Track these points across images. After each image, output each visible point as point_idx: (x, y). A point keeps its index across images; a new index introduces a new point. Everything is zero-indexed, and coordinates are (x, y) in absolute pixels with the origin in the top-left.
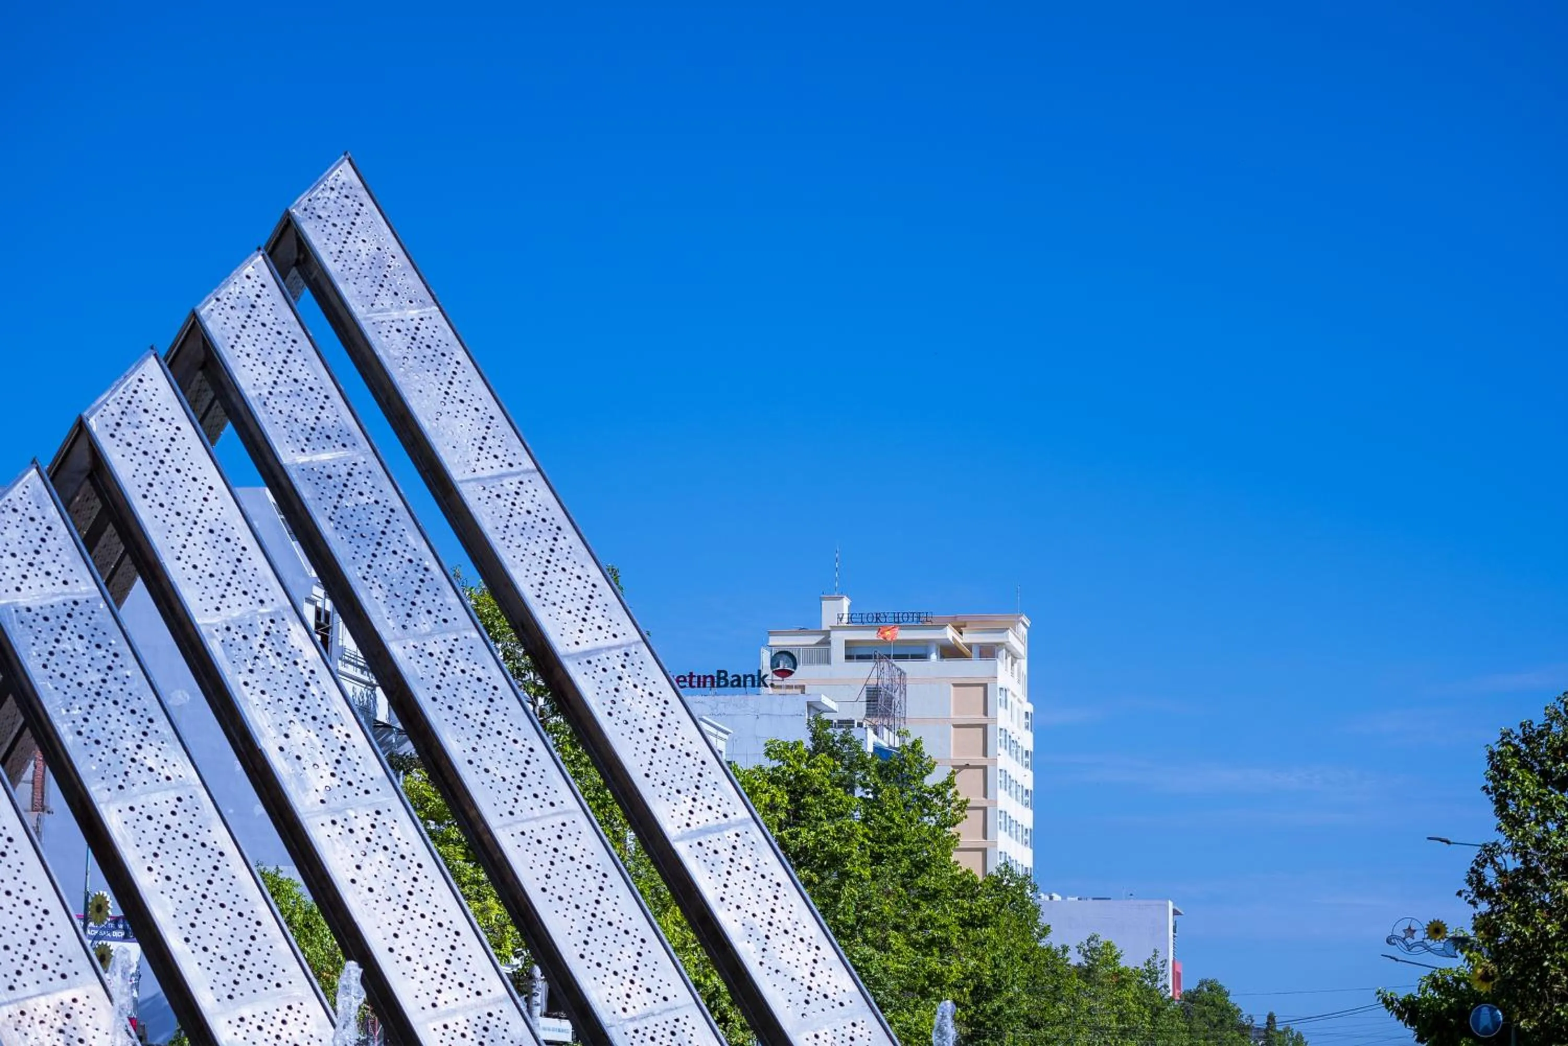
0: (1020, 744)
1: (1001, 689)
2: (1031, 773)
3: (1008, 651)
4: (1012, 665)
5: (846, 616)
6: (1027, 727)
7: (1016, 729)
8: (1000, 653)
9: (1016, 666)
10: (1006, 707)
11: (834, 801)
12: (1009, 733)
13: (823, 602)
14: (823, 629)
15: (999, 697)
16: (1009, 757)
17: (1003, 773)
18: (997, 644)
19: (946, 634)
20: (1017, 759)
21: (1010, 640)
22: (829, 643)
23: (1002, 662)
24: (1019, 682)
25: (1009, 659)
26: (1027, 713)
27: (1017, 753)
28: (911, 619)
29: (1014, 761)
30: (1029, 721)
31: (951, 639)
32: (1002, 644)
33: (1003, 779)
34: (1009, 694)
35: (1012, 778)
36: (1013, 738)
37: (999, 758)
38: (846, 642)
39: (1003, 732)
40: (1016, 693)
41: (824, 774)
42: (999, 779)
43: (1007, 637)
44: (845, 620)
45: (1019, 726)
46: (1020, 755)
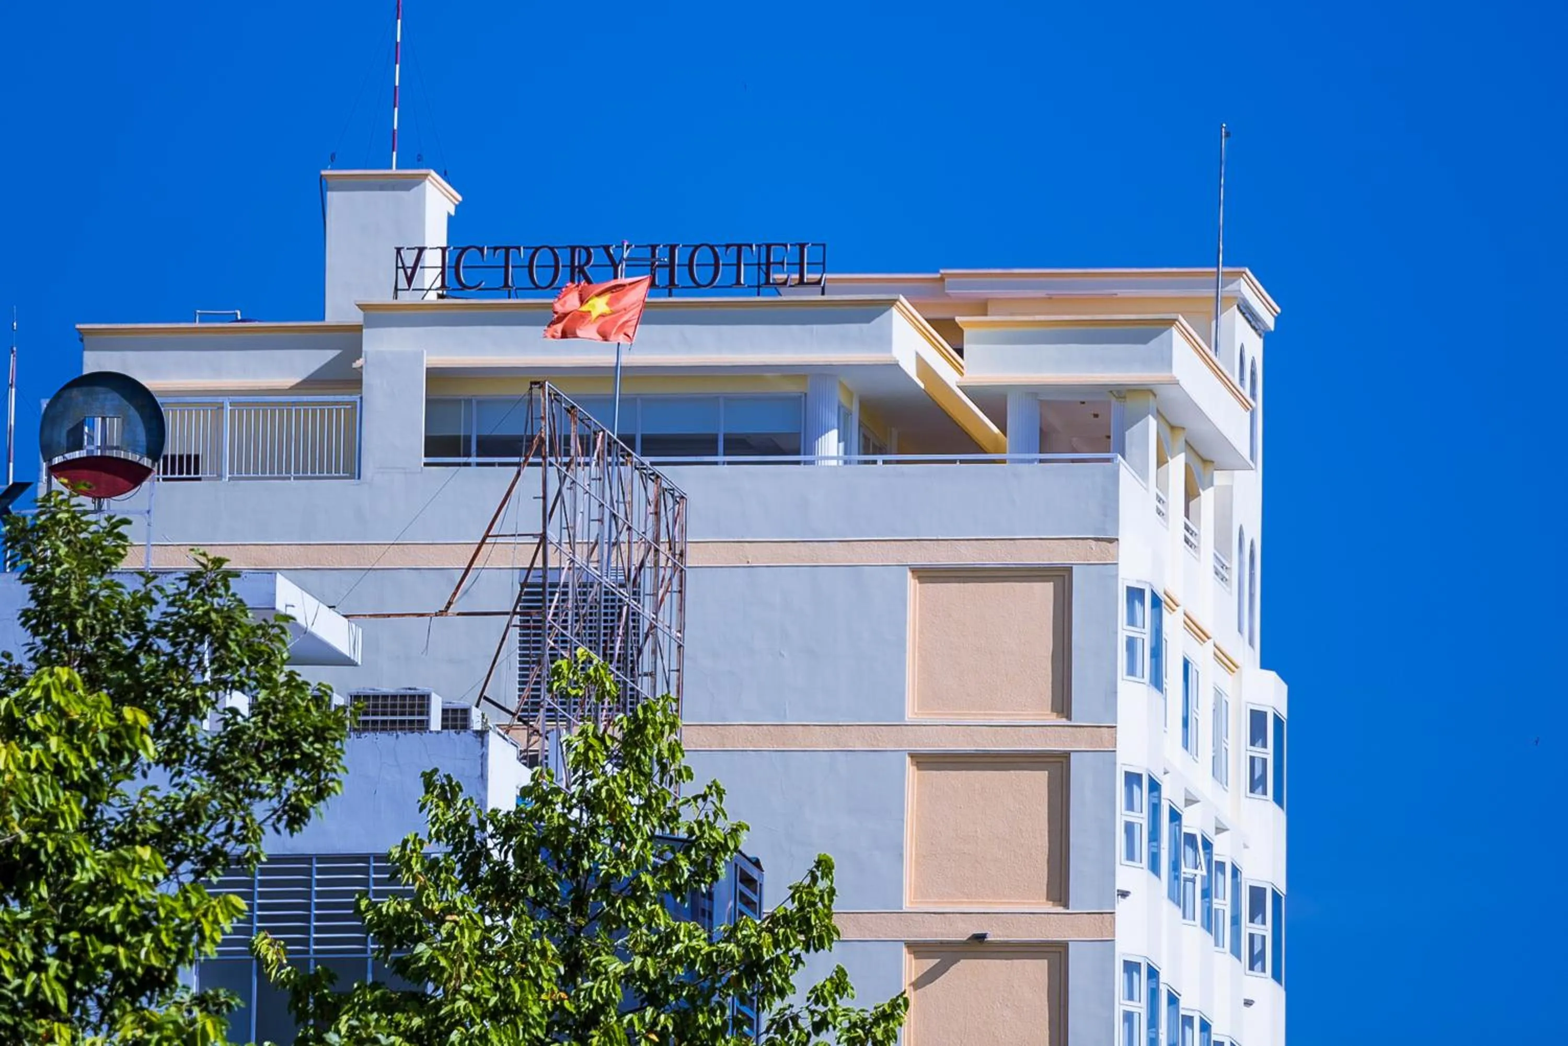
0: (1223, 850)
1: (1135, 594)
2: (1279, 994)
3: (1171, 427)
4: (1191, 494)
5: (433, 258)
6: (1256, 784)
7: (1203, 783)
8: (1132, 434)
9: (1207, 497)
10: (1157, 681)
11: (112, 912)
12: (1170, 794)
13: (333, 197)
14: (331, 318)
15: (1124, 632)
16: (1170, 910)
17: (1142, 982)
18: (1121, 392)
19: (885, 341)
20: (1209, 921)
21: (1178, 372)
22: (355, 382)
23: (1143, 474)
24: (1221, 573)
25: (1177, 464)
26: (1258, 718)
27: (1206, 894)
28: (725, 275)
29: (1194, 933)
30: (1269, 753)
31: (911, 369)
32: (1145, 391)
33: (1140, 1008)
34: (1172, 623)
35: (1187, 1005)
36: (1192, 823)
37: (1121, 906)
38: (435, 376)
39: (1142, 795)
40: (1206, 623)
41: (60, 771)
42: (1121, 1005)
43: (1167, 361)
44: (430, 277)
45: (1218, 770)
46: (1222, 904)
